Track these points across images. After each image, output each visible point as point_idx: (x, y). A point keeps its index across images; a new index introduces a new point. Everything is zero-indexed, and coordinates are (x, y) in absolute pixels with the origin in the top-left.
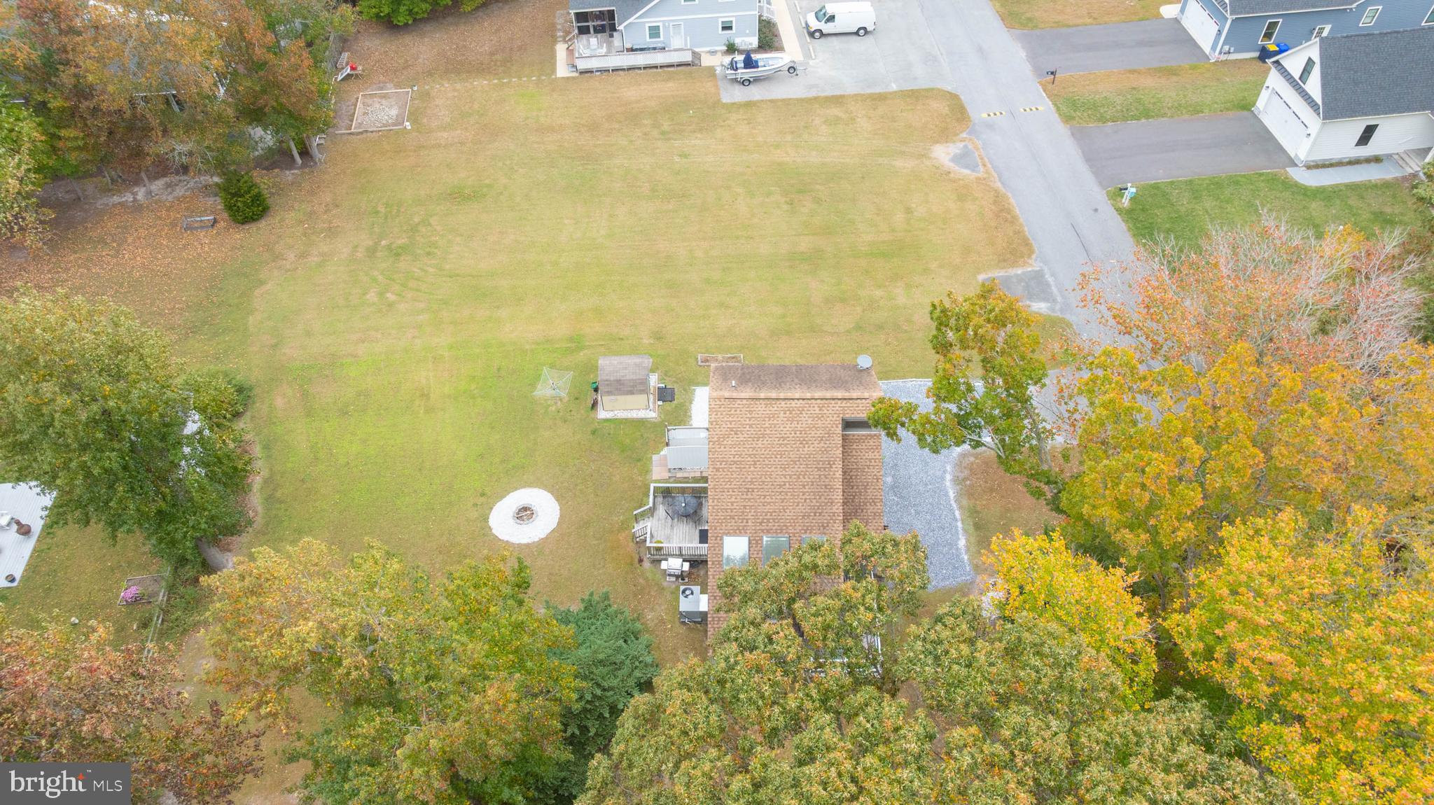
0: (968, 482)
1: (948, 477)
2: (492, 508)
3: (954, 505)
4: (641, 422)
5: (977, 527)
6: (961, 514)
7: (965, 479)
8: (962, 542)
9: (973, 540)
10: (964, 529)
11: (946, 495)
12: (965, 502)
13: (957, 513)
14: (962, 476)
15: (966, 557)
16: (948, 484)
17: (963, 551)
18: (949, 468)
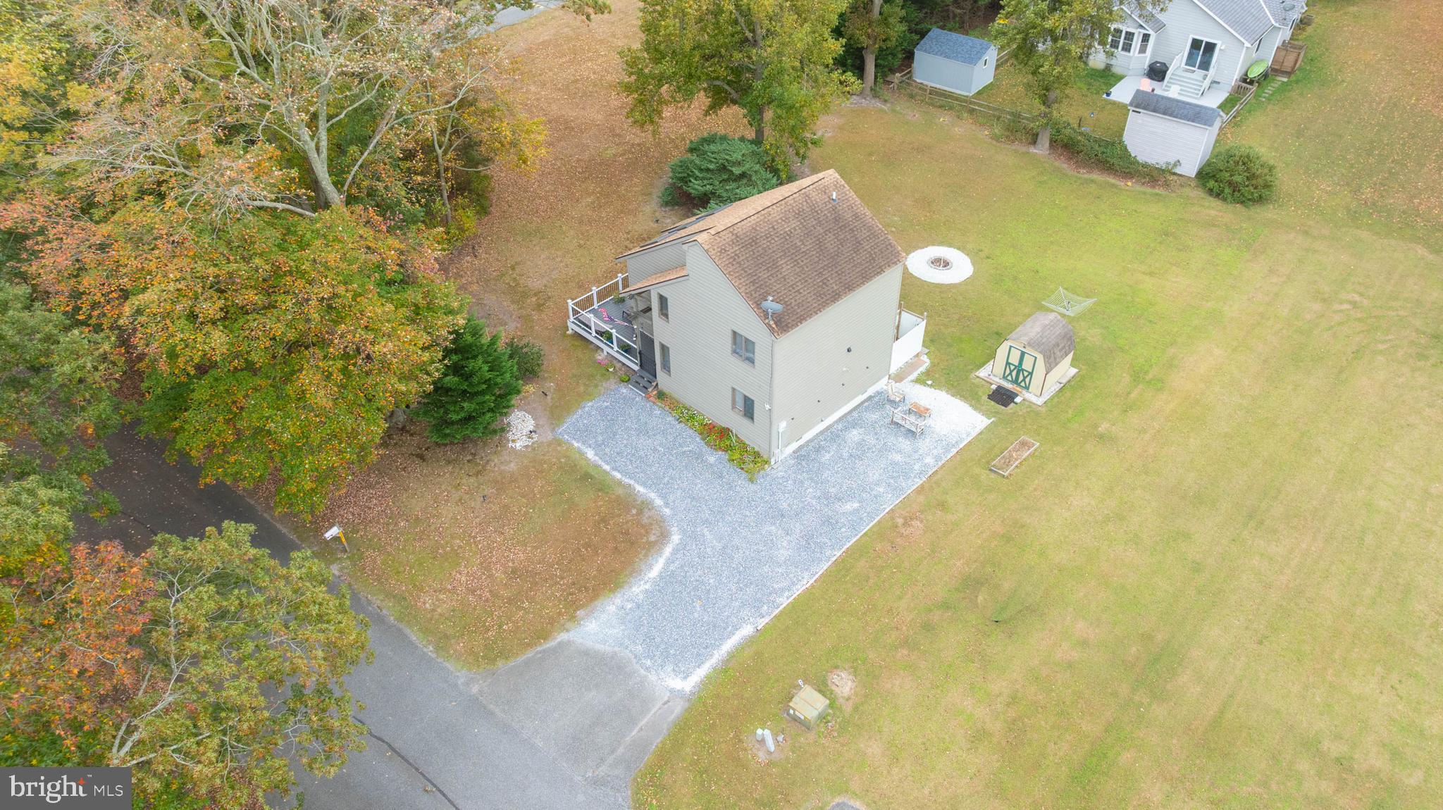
8: (590, 454)
9: (583, 463)
13: (618, 475)
14: (647, 514)
15: (576, 445)
16: (653, 495)
17: (583, 448)
18: (667, 511)
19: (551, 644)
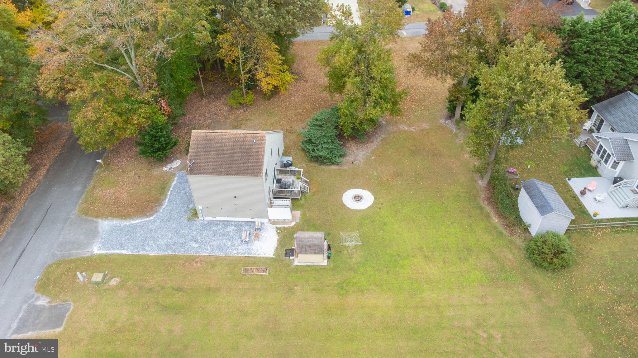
0: (157, 205)
1: (164, 207)
3: (168, 196)
5: (164, 188)
6: (168, 193)
8: (174, 183)
9: (169, 184)
10: (170, 187)
11: (169, 200)
12: (163, 197)
15: (176, 178)
16: (166, 204)
17: (176, 180)
18: (161, 210)
19: (95, 220)
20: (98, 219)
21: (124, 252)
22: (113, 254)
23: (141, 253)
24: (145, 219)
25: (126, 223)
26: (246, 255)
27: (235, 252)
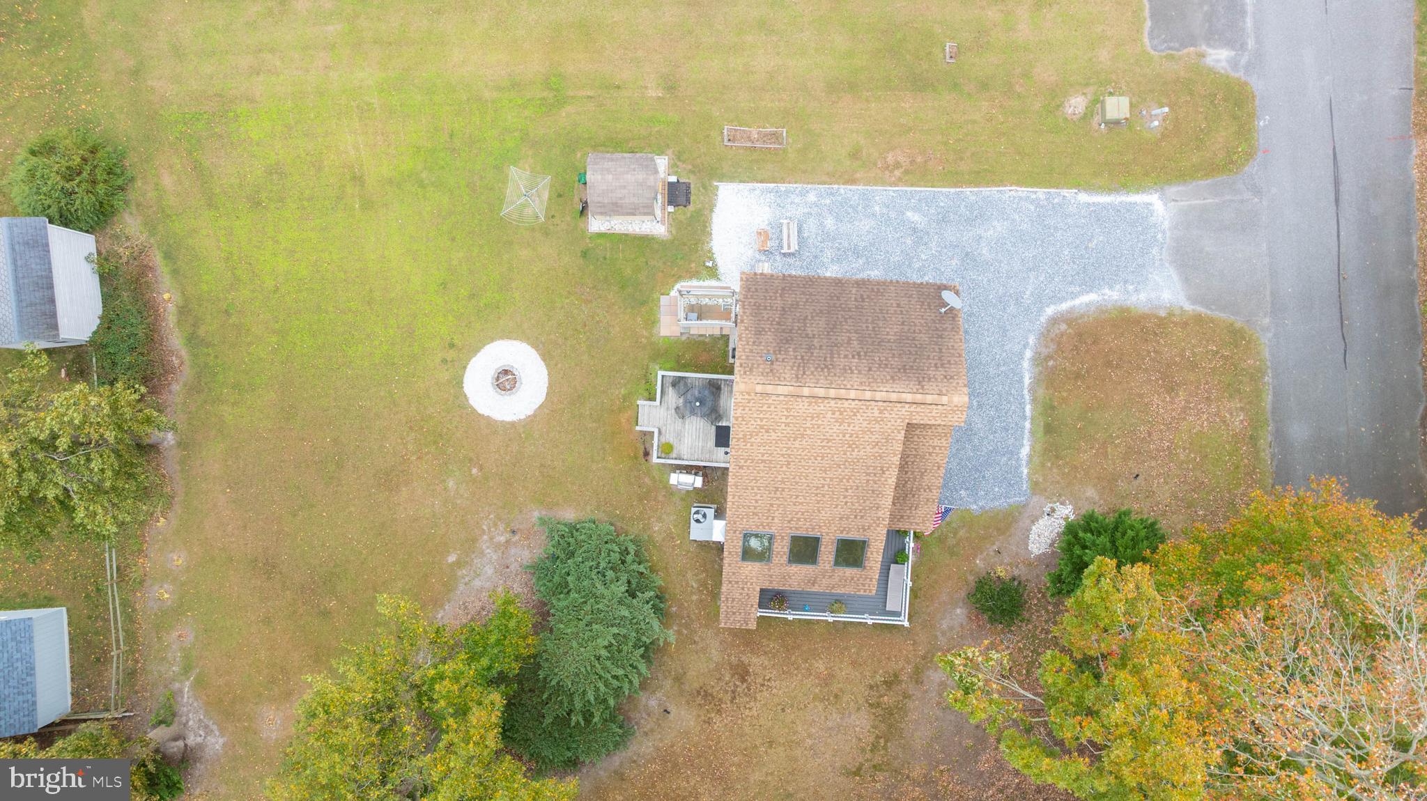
0: (1051, 363)
1: (1028, 354)
2: (465, 368)
3: (1027, 397)
4: (644, 241)
5: (1049, 429)
6: (1033, 410)
7: (1049, 357)
8: (1025, 451)
9: (1038, 447)
10: (1032, 432)
11: (1021, 381)
12: (1041, 392)
13: (1028, 408)
14: (1045, 351)
15: (1025, 471)
16: (1026, 364)
17: (1024, 462)
18: (1032, 340)
19: (1200, 309)
20: (1193, 310)
21: (1084, 197)
22: (1110, 190)
23: (1041, 193)
24: (1065, 306)
25: (1110, 295)
26: (783, 187)
27: (812, 197)
